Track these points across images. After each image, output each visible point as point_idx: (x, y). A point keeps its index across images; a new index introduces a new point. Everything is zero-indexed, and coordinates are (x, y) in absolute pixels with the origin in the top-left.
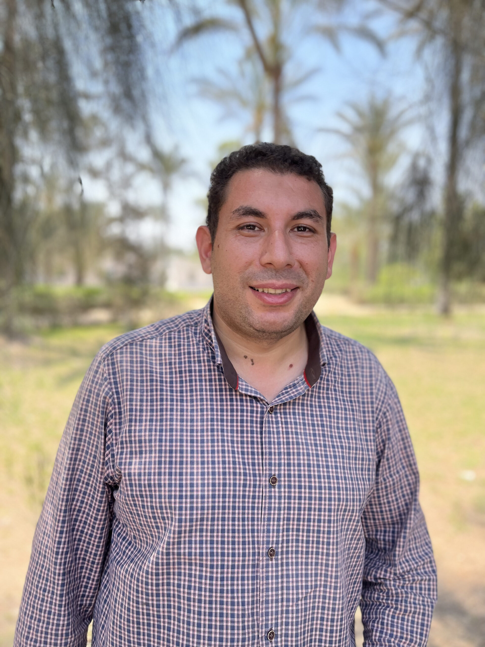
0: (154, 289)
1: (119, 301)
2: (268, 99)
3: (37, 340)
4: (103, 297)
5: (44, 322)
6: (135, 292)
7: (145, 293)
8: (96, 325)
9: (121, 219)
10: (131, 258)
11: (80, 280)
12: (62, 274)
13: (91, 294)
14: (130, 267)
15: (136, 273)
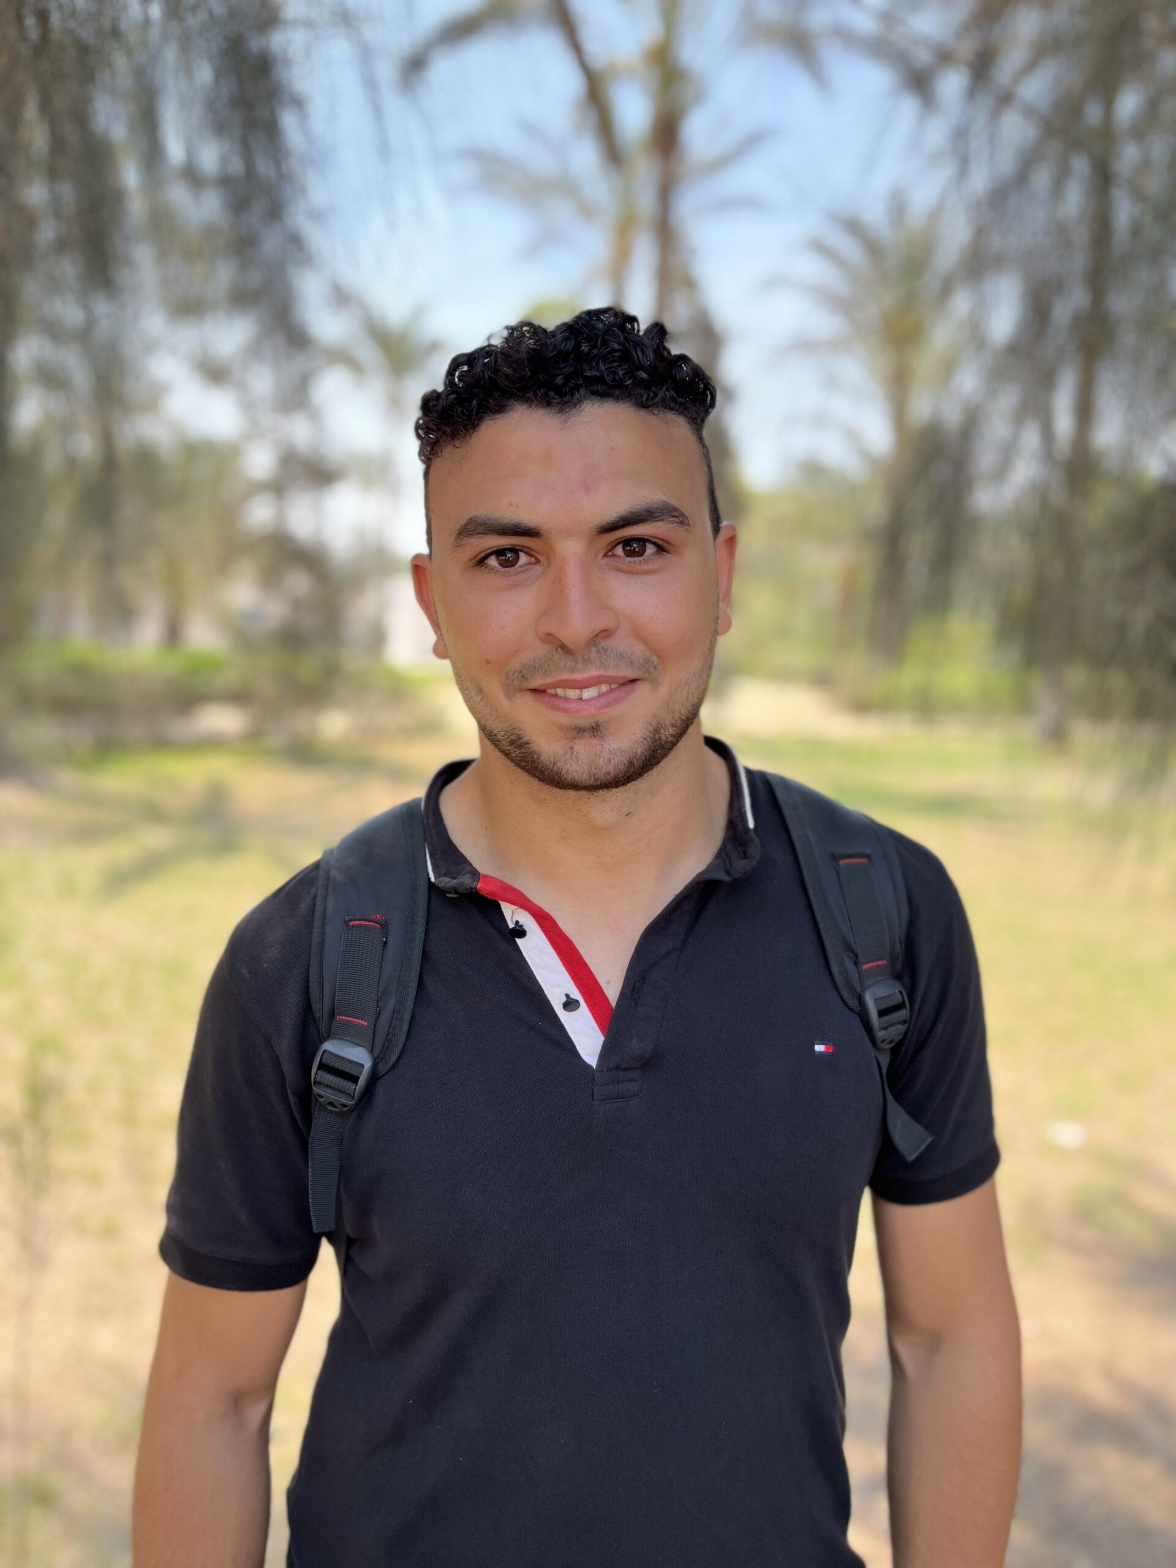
0: (353, 660)
1: (266, 686)
2: (646, 201)
3: (68, 778)
4: (230, 677)
5: (83, 735)
6: (308, 667)
7: (331, 672)
8: (211, 744)
9: (277, 488)
10: (299, 582)
11: (173, 634)
13: (204, 665)
14: (296, 605)
15: (309, 622)
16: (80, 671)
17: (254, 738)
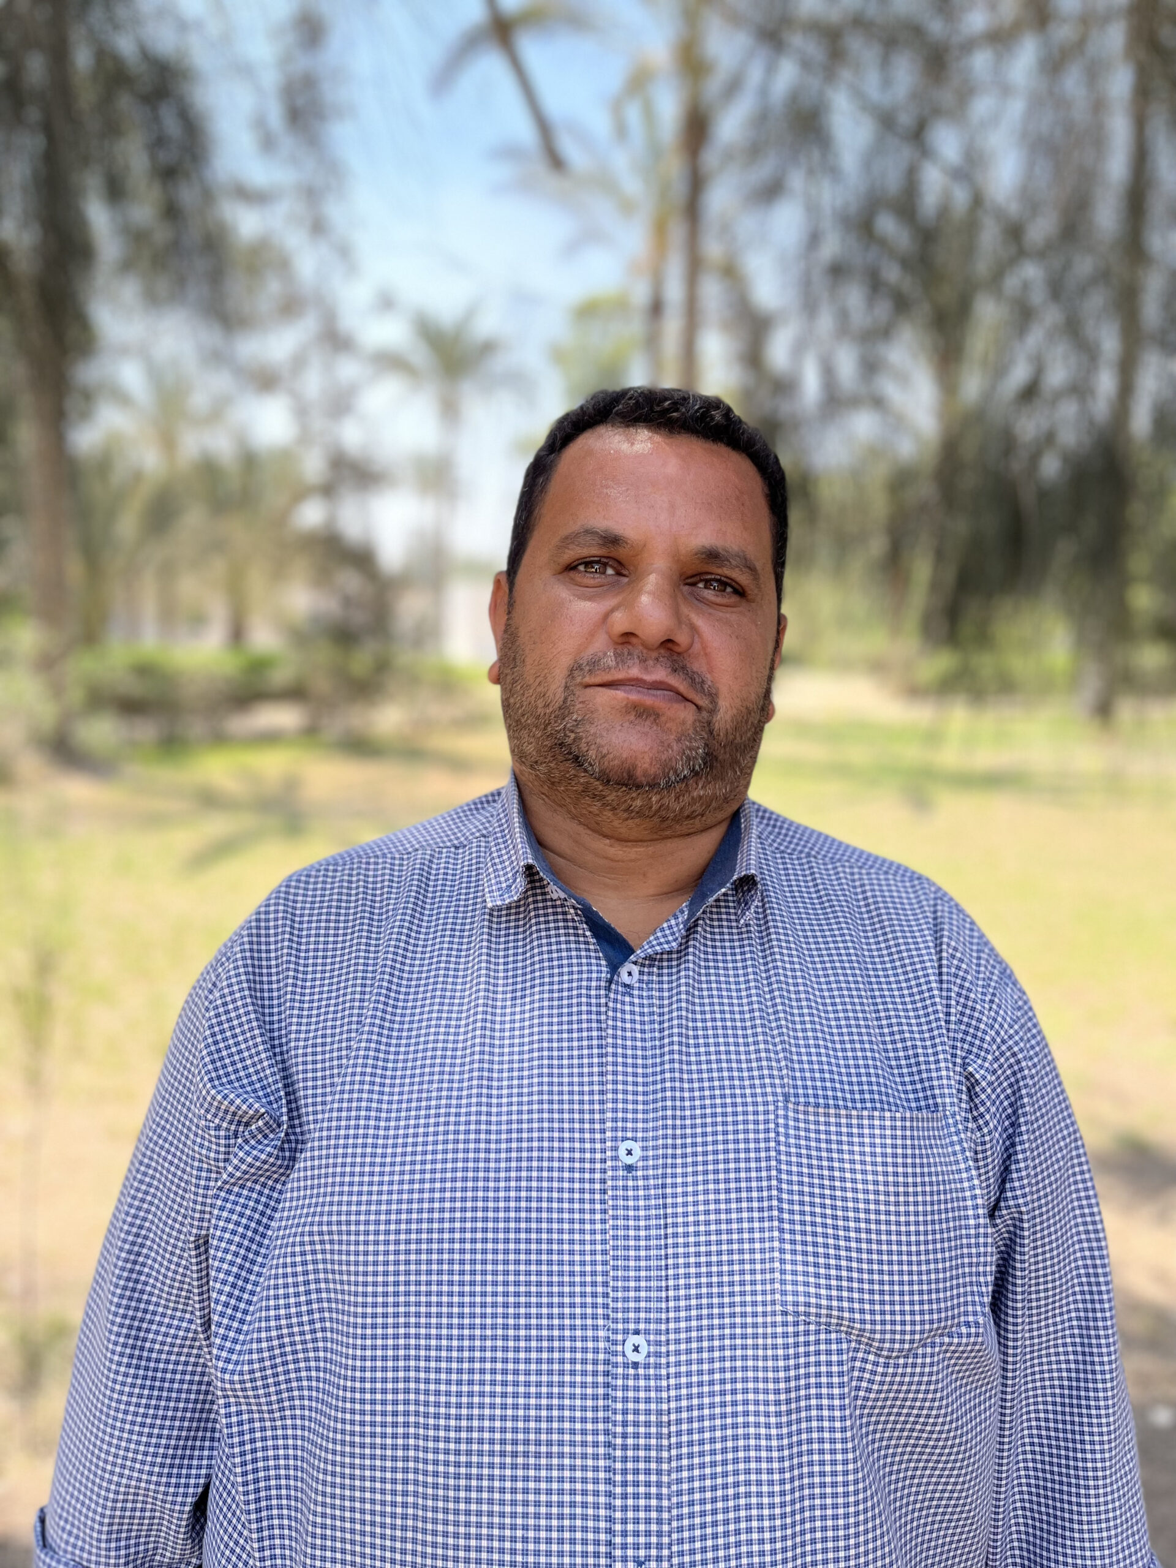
0: (404, 657)
1: (322, 684)
4: (281, 676)
5: (146, 731)
6: (361, 661)
7: (383, 666)
8: (270, 739)
9: (328, 490)
10: (351, 581)
12: (198, 621)
13: (259, 666)
14: (347, 601)
15: (359, 618)
16: (144, 670)
17: (310, 733)
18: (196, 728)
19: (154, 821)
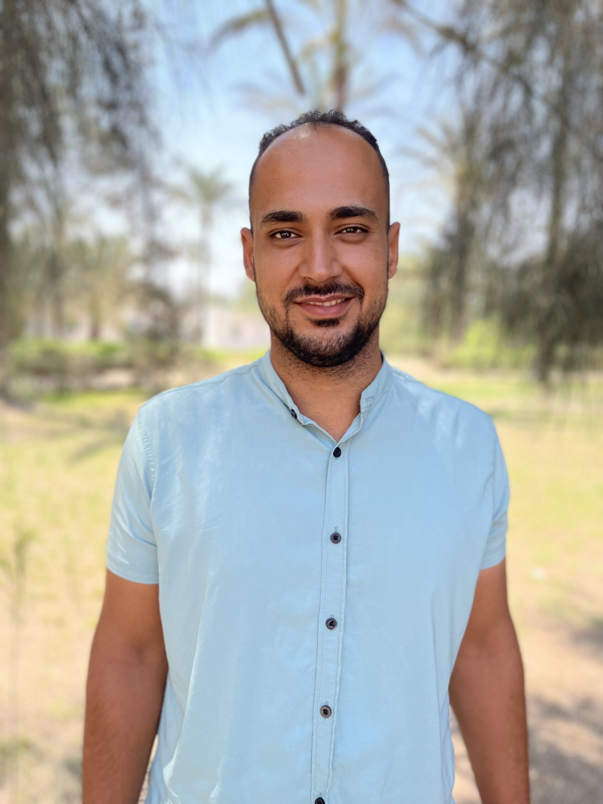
0: (186, 347)
1: (142, 360)
3: (43, 407)
4: (121, 356)
5: (49, 385)
6: (163, 349)
7: (174, 352)
8: (113, 389)
9: (146, 260)
10: (158, 307)
11: (95, 334)
13: (109, 350)
14: (156, 319)
15: (163, 326)
16: (49, 353)
17: (135, 386)
18: (75, 383)
19: (53, 435)
